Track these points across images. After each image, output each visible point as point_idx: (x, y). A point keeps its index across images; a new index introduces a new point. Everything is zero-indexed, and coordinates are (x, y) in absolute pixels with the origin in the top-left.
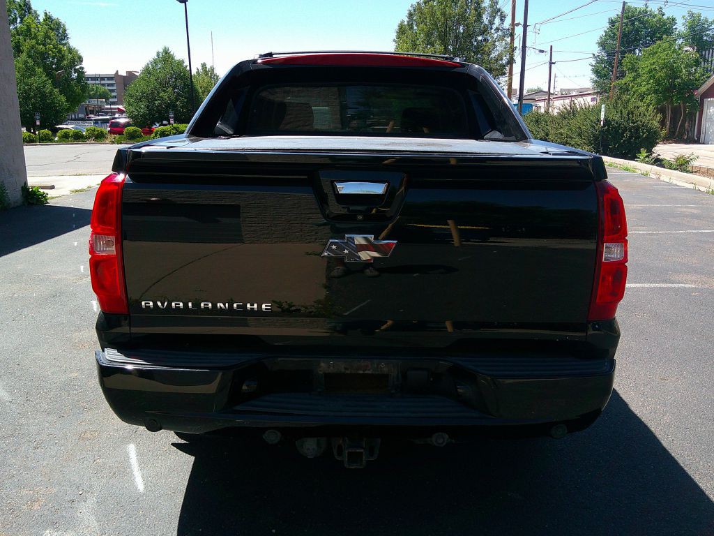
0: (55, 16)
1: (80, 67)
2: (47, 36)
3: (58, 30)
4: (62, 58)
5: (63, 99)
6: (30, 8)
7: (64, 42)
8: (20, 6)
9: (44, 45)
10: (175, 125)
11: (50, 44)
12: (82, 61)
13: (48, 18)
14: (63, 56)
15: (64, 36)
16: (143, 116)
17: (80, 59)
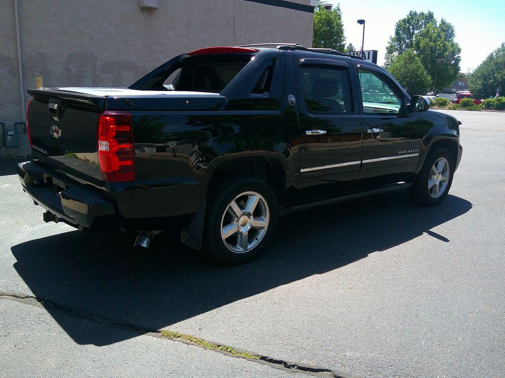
0: (448, 21)
1: (458, 57)
2: (439, 36)
3: (448, 31)
4: (446, 50)
5: (429, 78)
6: (433, 17)
7: (450, 39)
8: (426, 16)
9: (435, 42)
10: (500, 98)
11: (439, 41)
12: (460, 52)
13: (443, 22)
14: (446, 49)
15: (452, 35)
16: (479, 91)
17: (459, 51)
